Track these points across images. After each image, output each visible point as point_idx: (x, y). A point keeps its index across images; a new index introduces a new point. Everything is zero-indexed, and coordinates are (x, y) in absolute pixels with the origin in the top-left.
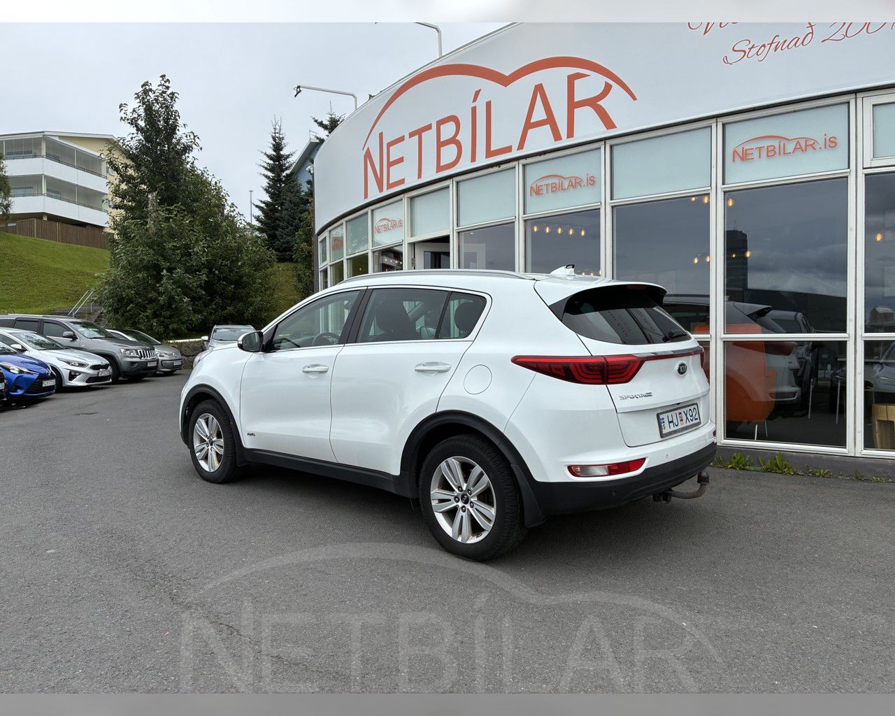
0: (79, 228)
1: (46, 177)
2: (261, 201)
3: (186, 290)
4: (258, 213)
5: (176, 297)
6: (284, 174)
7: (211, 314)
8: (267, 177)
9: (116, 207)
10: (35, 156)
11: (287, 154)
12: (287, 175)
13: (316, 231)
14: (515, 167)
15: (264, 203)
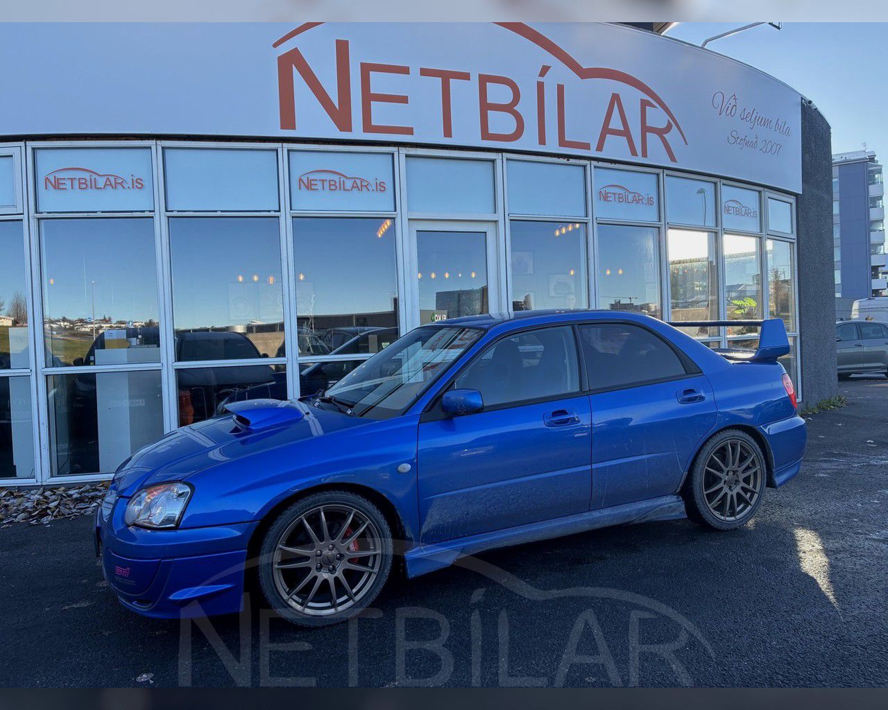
14: (585, 167)
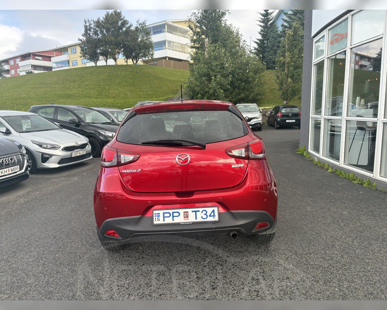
0: (180, 62)
1: (167, 41)
2: (257, 39)
3: (222, 86)
4: (256, 46)
5: (217, 90)
6: (269, 23)
7: (233, 98)
8: (261, 26)
9: (192, 47)
10: (163, 32)
11: (271, 12)
12: (271, 24)
13: (313, 35)
15: (259, 40)
